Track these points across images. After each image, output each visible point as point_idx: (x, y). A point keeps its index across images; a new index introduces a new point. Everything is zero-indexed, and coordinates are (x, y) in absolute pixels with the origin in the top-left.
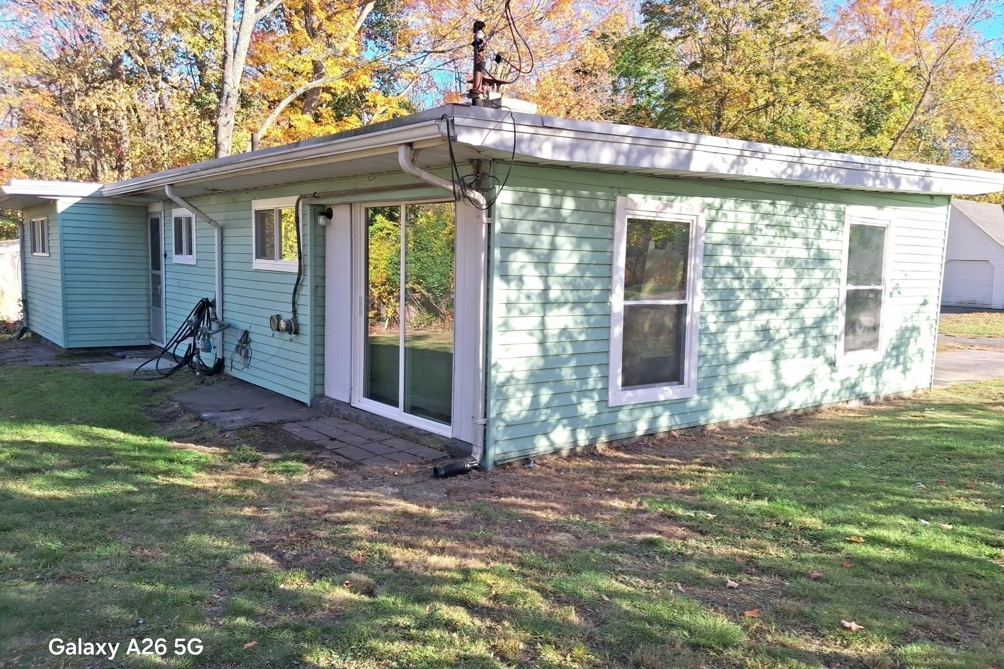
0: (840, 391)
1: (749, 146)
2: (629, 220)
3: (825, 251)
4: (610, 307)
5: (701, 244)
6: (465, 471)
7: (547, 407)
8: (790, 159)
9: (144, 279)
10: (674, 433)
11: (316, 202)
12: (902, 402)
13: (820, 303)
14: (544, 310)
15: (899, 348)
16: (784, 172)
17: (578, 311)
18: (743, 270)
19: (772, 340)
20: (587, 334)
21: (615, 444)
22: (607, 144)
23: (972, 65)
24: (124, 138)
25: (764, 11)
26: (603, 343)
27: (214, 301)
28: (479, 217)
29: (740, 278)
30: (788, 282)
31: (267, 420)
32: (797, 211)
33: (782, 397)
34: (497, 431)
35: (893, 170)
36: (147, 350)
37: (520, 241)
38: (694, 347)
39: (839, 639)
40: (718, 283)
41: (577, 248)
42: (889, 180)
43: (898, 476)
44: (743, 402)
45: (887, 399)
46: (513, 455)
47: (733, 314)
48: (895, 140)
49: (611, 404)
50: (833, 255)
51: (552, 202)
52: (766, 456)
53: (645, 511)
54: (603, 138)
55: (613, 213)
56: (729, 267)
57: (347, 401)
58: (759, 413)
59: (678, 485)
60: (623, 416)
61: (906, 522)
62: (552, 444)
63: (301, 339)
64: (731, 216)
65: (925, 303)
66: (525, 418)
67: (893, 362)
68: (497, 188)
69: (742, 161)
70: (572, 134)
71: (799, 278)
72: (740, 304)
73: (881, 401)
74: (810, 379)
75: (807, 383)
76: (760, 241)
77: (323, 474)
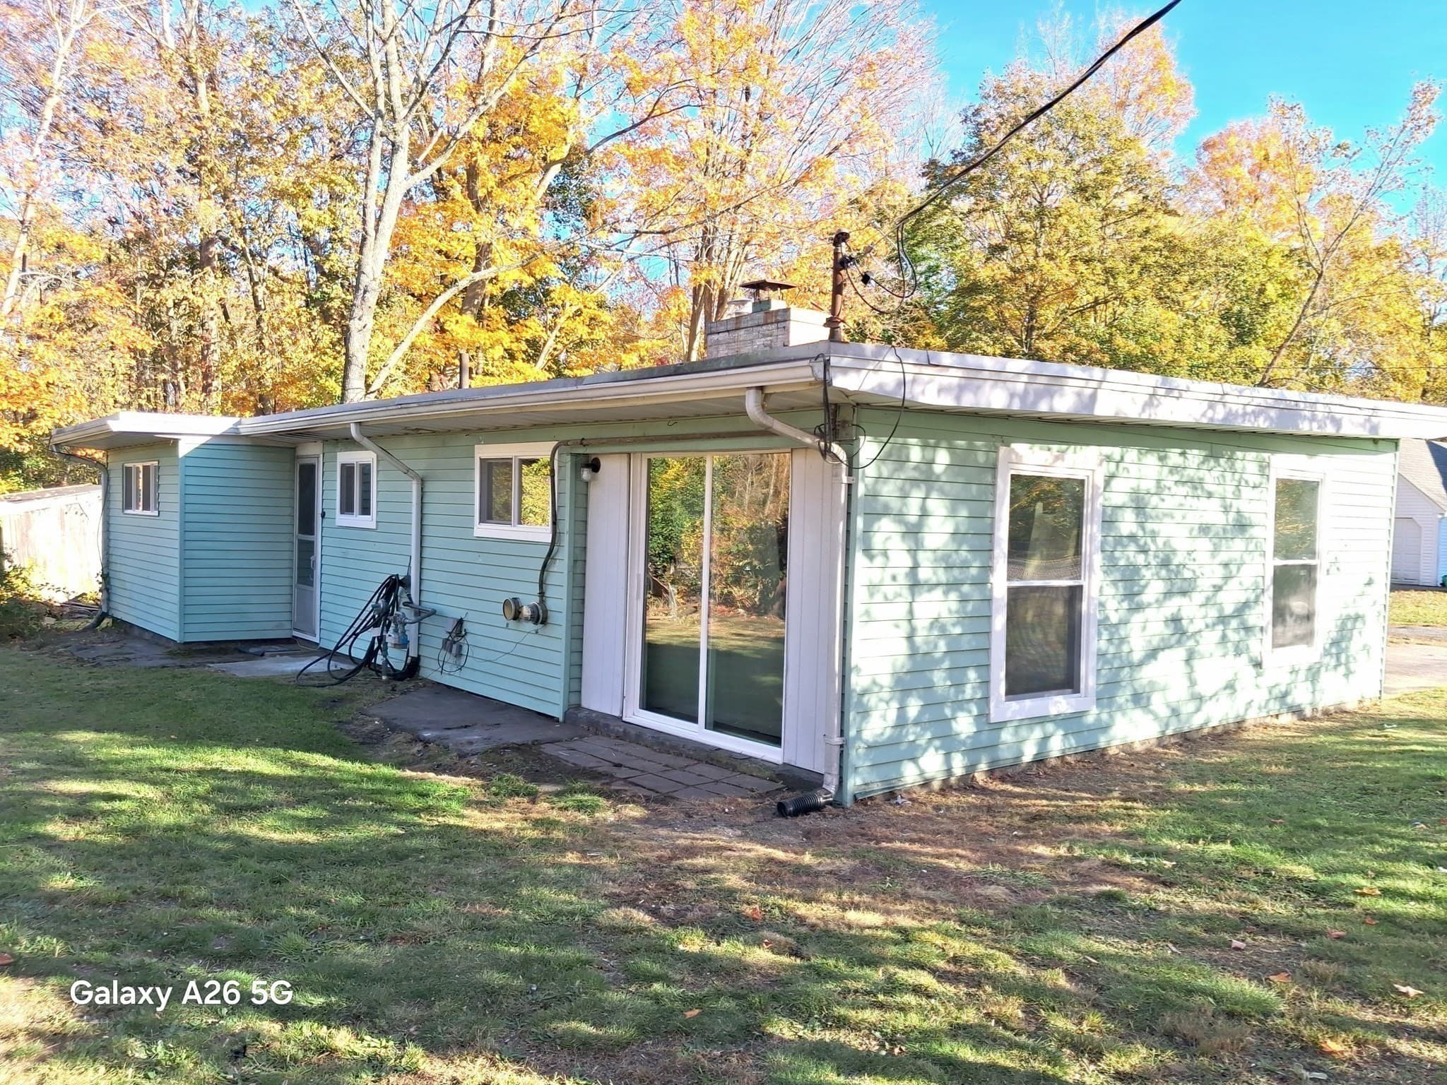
0: (1268, 701)
1: (1163, 383)
2: (1013, 477)
3: (1247, 515)
4: (991, 590)
5: (1098, 506)
6: (818, 808)
7: (916, 723)
8: (1211, 397)
9: (287, 547)
10: (1069, 759)
11: (581, 450)
12: (1347, 717)
13: (1241, 583)
14: (913, 595)
15: (1338, 644)
16: (1204, 415)
17: (953, 596)
18: (1149, 540)
19: (1184, 633)
20: (963, 626)
21: (998, 774)
22: (1000, 384)
23: (1379, 249)
24: (212, 347)
25: (1090, 176)
26: (983, 638)
27: (408, 577)
28: (837, 475)
29: (1144, 551)
30: (1203, 557)
31: (518, 740)
32: (1212, 463)
33: (1198, 710)
34: (857, 755)
35: (1334, 408)
36: (290, 645)
37: (886, 506)
38: (1092, 643)
39: (1396, 1006)
40: (1119, 559)
41: (952, 515)
42: (1328, 422)
43: (1385, 813)
44: (1151, 717)
45: (1326, 713)
46: (875, 787)
47: (1137, 599)
48: (1277, 352)
49: (994, 718)
50: (1255, 519)
51: (923, 457)
52: (1197, 788)
53: (1080, 859)
54: (995, 376)
55: (994, 468)
56: (1132, 537)
57: (617, 714)
58: (1169, 732)
59: (1106, 827)
60: (1006, 736)
61: (1423, 871)
62: (922, 773)
63: (549, 630)
64: (1134, 470)
65: (1370, 583)
66: (889, 738)
67: (1333, 662)
68: (862, 438)
69: (1155, 402)
70: (960, 373)
71: (1216, 551)
72: (1145, 587)
73: (1319, 715)
74: (1230, 687)
75: (1228, 691)
76: (1170, 502)
77: (633, 811)
